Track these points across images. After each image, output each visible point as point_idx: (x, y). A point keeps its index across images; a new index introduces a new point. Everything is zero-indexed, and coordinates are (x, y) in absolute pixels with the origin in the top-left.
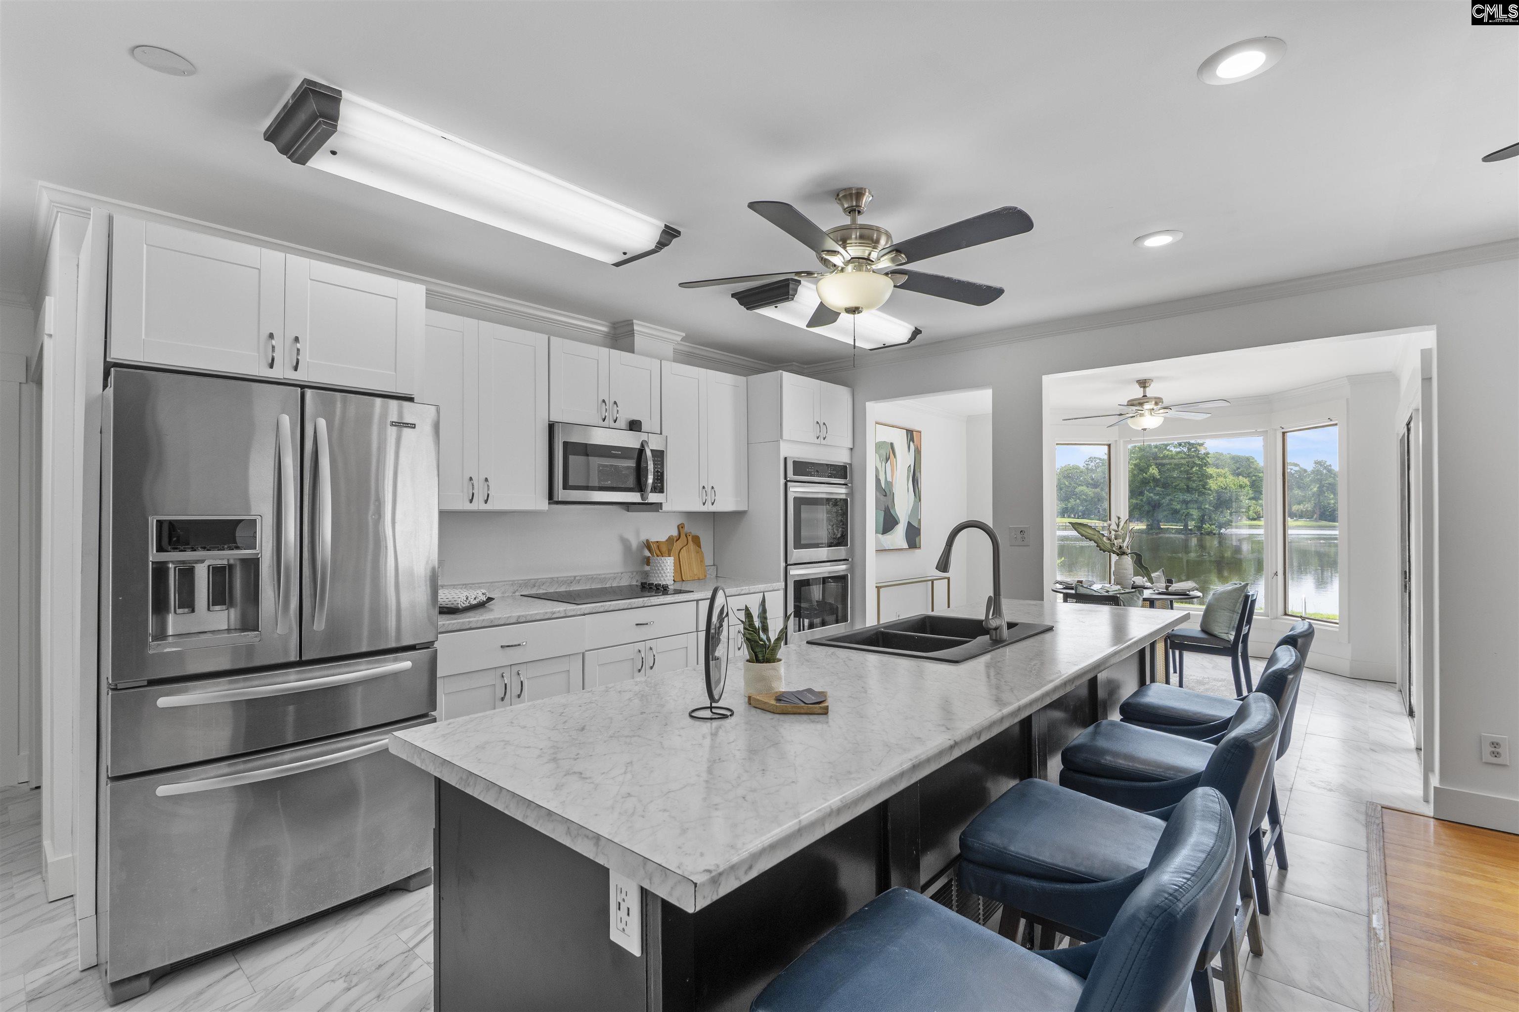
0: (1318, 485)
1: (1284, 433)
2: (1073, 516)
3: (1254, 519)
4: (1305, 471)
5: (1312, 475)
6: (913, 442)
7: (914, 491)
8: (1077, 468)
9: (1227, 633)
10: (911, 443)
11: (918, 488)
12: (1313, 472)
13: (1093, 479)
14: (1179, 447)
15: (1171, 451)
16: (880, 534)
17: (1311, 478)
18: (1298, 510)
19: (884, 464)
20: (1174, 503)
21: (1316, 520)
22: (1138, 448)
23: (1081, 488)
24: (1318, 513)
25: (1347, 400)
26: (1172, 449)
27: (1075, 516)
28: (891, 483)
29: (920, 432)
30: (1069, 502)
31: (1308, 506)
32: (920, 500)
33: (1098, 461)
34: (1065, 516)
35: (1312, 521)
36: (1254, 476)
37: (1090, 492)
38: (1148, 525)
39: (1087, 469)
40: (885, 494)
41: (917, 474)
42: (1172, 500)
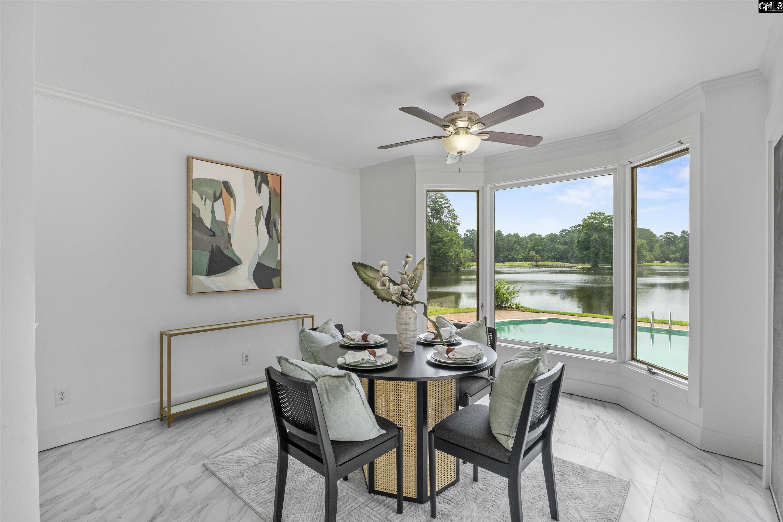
0: (683, 244)
1: (633, 169)
2: (553, 260)
3: (650, 262)
4: (677, 236)
5: (680, 239)
6: (267, 184)
7: (268, 232)
8: (555, 235)
9: (508, 436)
10: (264, 186)
11: (276, 230)
12: (681, 237)
13: (564, 241)
14: (609, 224)
15: (605, 226)
16: (201, 274)
17: (679, 240)
18: (673, 257)
19: (209, 203)
20: (606, 254)
21: (682, 263)
22: (587, 224)
23: (557, 246)
24: (683, 259)
25: (701, 114)
26: (605, 225)
27: (554, 261)
28: (225, 224)
29: (280, 176)
30: (551, 253)
31: (678, 255)
32: (279, 241)
33: (567, 232)
34: (550, 260)
35: (680, 263)
36: (650, 239)
37: (562, 247)
38: (592, 265)
39: (561, 236)
40: (212, 234)
41: (275, 216)
42: (605, 252)
